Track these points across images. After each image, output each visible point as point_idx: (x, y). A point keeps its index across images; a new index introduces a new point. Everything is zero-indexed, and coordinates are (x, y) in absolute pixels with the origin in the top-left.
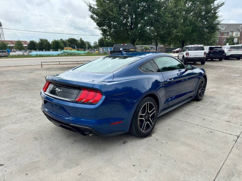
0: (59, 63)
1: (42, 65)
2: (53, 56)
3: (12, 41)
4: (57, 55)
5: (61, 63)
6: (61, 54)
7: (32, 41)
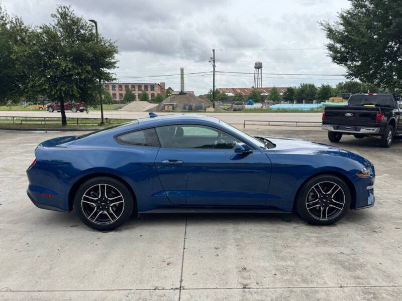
0: (268, 123)
1: (244, 125)
2: (302, 111)
3: (268, 88)
4: (309, 109)
5: (270, 123)
6: (318, 108)
7: (291, 88)
